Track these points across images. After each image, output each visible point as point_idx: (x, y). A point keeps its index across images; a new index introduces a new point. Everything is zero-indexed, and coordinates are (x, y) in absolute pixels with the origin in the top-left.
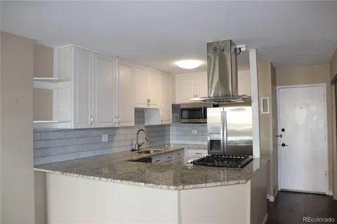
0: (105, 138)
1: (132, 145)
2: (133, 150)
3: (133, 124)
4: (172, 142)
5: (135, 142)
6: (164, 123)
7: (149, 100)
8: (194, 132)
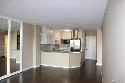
4: (60, 48)
7: (57, 38)
8: (66, 46)
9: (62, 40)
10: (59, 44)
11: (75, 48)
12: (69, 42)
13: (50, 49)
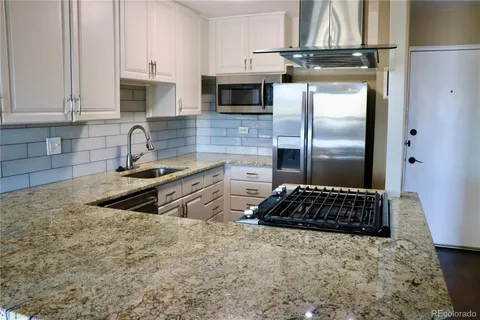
0: (53, 146)
1: (119, 157)
2: (120, 169)
3: (116, 114)
4: (200, 149)
5: (125, 152)
6: (184, 113)
7: (153, 65)
8: (243, 130)
9: (207, 84)
10: (195, 118)
11: (319, 143)
12: (268, 100)
13: (79, 172)
